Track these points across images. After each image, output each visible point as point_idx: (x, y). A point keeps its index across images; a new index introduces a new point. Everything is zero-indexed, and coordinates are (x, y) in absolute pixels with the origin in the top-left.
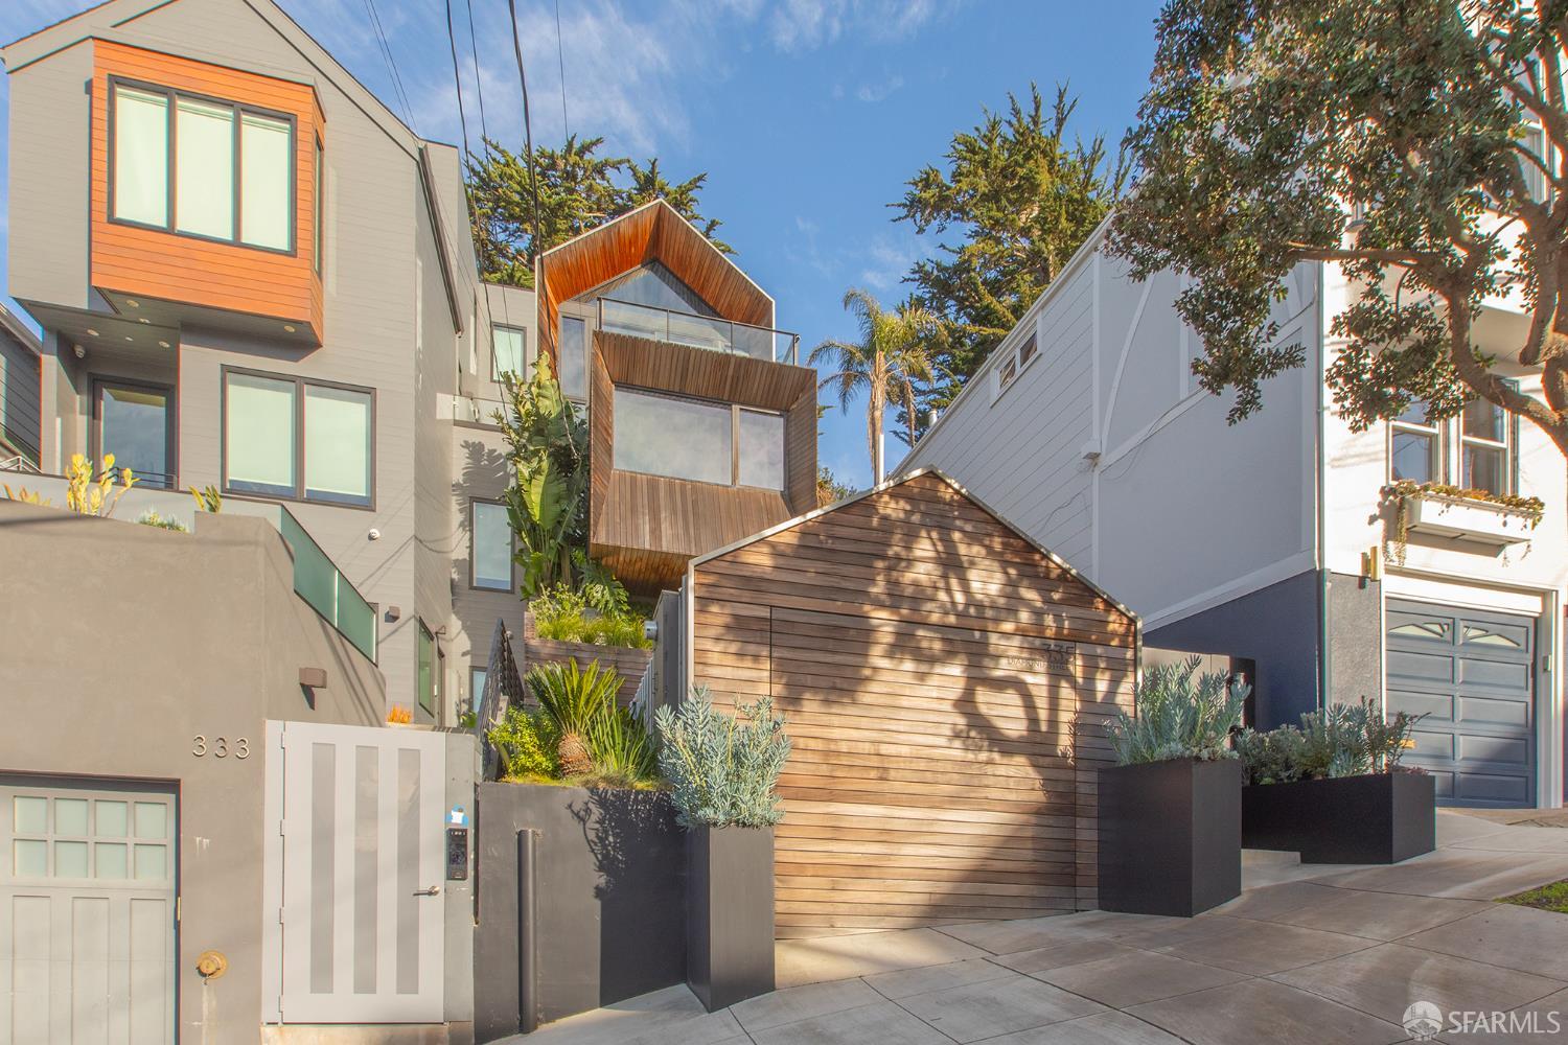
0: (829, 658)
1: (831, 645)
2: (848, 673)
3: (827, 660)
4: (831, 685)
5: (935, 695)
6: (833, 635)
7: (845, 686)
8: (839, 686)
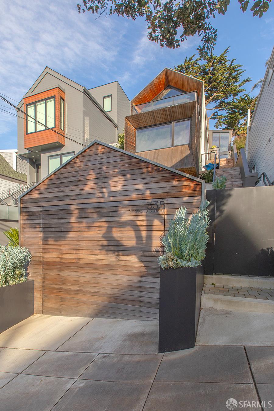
0: (60, 221)
1: (60, 216)
2: (65, 225)
3: (59, 222)
4: (60, 230)
5: (97, 230)
6: (60, 213)
7: (65, 230)
8: (62, 230)
